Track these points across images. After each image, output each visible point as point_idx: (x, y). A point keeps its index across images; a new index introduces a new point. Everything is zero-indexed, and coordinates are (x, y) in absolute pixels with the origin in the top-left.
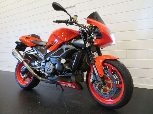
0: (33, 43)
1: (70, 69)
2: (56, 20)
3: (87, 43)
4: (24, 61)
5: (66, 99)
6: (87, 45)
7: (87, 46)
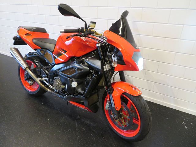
0: (36, 46)
1: (82, 92)
2: (65, 30)
3: (105, 65)
4: (27, 67)
5: (79, 116)
6: (106, 68)
7: (105, 70)
